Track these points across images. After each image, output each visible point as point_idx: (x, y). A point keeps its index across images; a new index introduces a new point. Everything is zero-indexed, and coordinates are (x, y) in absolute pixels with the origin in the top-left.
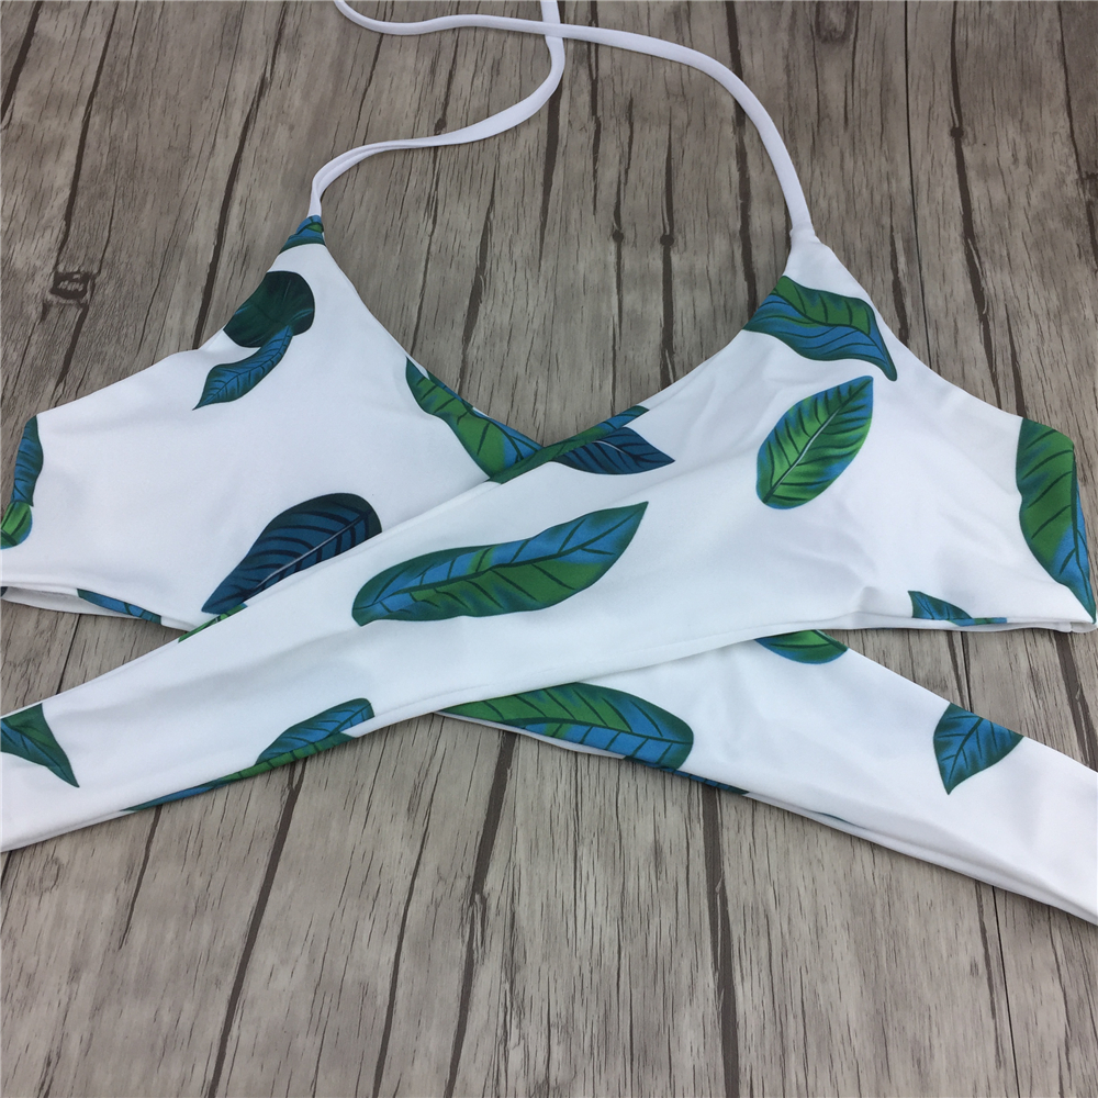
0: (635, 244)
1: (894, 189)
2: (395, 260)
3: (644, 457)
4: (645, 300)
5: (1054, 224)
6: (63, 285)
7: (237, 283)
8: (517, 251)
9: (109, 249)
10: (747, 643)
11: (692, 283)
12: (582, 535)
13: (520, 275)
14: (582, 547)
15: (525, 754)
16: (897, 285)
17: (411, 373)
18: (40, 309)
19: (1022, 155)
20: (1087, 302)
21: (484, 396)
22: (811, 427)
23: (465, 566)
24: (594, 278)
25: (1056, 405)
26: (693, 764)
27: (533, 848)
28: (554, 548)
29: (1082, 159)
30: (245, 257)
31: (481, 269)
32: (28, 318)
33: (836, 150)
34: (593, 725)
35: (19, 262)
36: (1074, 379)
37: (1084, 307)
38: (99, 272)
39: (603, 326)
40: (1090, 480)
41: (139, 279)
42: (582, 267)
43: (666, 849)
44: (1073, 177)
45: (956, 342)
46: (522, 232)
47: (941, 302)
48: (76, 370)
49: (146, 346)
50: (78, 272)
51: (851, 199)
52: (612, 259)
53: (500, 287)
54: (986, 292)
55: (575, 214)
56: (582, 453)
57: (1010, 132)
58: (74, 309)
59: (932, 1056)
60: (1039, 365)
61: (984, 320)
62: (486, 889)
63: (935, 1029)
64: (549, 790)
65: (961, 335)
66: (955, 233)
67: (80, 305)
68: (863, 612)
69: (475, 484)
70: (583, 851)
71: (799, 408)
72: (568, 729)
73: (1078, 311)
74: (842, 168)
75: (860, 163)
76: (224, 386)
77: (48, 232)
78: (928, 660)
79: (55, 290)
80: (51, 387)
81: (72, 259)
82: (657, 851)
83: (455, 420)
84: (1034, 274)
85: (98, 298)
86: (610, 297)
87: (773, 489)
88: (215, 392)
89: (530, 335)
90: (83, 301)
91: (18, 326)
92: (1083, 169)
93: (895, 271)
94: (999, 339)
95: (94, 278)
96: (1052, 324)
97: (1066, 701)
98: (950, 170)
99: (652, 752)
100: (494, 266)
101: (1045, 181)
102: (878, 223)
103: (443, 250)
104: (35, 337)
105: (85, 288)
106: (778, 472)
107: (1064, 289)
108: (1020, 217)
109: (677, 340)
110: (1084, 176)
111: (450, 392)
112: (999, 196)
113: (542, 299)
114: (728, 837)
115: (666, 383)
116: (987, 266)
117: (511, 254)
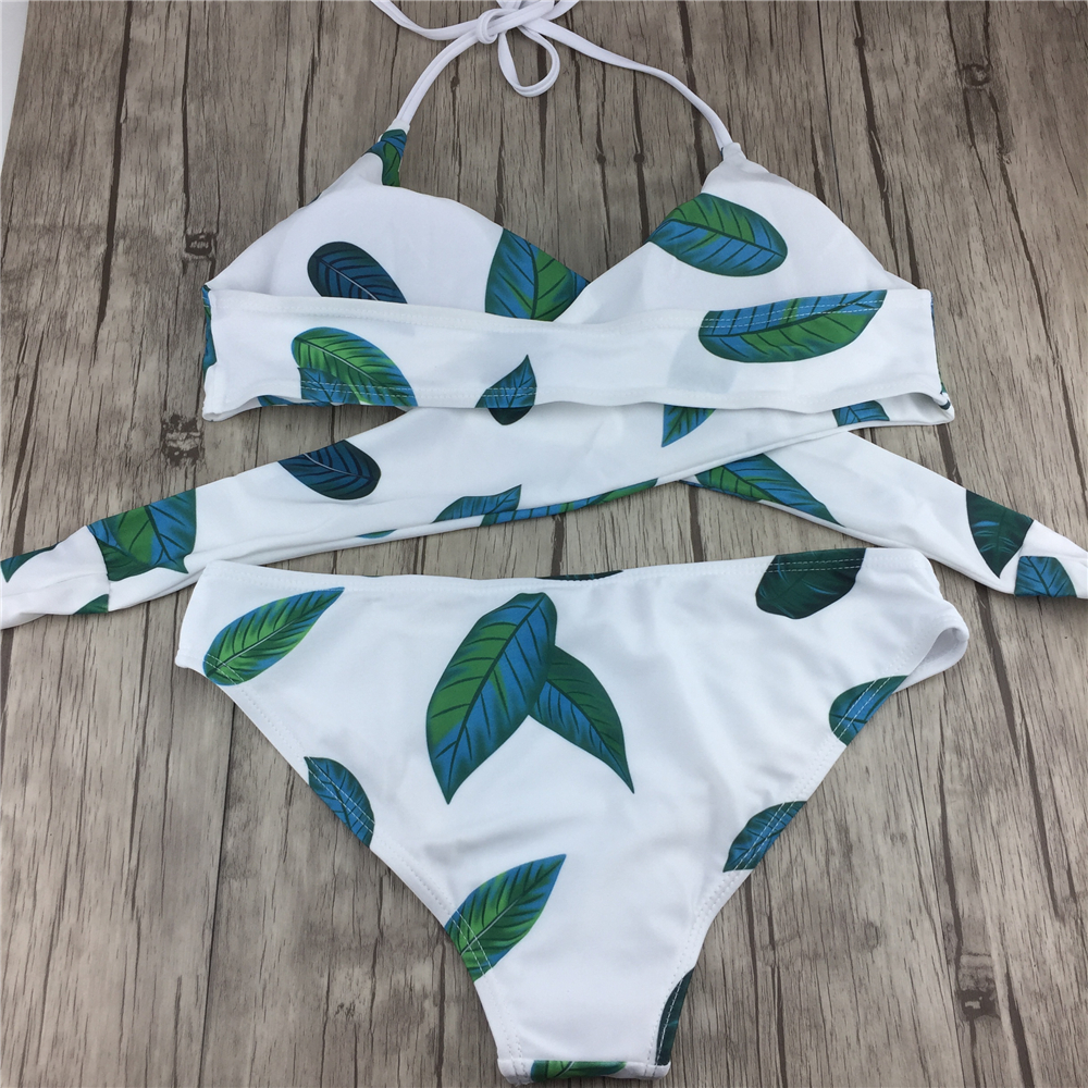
0: (615, 165)
1: (812, 96)
4: (626, 210)
5: (938, 111)
6: (193, 245)
8: (525, 180)
9: (222, 213)
11: (661, 192)
13: (530, 199)
16: (817, 175)
18: (181, 265)
19: (912, 55)
20: (964, 173)
24: (586, 196)
25: (940, 259)
29: (960, 53)
31: (499, 198)
32: (174, 273)
33: (765, 69)
35: (158, 231)
36: (953, 236)
37: (961, 177)
38: (218, 232)
39: (597, 234)
40: (964, 314)
41: (248, 235)
42: (576, 187)
44: (953, 68)
45: (864, 217)
46: (528, 164)
47: (851, 186)
50: (202, 233)
51: (778, 109)
52: (598, 178)
53: (516, 212)
54: (886, 174)
55: (566, 145)
57: (902, 38)
58: (205, 263)
60: (927, 229)
61: (884, 197)
65: (867, 211)
66: (860, 127)
67: (209, 259)
73: (957, 181)
74: (771, 83)
75: (784, 77)
77: (174, 204)
79: (188, 250)
81: (196, 224)
84: (923, 155)
85: (221, 252)
86: (599, 209)
90: (210, 256)
91: (167, 280)
92: (960, 62)
93: (816, 164)
94: (897, 211)
95: (215, 238)
96: (937, 197)
98: (856, 76)
100: (509, 194)
101: (930, 75)
102: (801, 126)
103: (469, 186)
104: (181, 287)
105: (210, 246)
107: (946, 165)
108: (911, 109)
110: (961, 67)
112: (894, 92)
113: (548, 217)
116: (886, 152)
117: (521, 184)
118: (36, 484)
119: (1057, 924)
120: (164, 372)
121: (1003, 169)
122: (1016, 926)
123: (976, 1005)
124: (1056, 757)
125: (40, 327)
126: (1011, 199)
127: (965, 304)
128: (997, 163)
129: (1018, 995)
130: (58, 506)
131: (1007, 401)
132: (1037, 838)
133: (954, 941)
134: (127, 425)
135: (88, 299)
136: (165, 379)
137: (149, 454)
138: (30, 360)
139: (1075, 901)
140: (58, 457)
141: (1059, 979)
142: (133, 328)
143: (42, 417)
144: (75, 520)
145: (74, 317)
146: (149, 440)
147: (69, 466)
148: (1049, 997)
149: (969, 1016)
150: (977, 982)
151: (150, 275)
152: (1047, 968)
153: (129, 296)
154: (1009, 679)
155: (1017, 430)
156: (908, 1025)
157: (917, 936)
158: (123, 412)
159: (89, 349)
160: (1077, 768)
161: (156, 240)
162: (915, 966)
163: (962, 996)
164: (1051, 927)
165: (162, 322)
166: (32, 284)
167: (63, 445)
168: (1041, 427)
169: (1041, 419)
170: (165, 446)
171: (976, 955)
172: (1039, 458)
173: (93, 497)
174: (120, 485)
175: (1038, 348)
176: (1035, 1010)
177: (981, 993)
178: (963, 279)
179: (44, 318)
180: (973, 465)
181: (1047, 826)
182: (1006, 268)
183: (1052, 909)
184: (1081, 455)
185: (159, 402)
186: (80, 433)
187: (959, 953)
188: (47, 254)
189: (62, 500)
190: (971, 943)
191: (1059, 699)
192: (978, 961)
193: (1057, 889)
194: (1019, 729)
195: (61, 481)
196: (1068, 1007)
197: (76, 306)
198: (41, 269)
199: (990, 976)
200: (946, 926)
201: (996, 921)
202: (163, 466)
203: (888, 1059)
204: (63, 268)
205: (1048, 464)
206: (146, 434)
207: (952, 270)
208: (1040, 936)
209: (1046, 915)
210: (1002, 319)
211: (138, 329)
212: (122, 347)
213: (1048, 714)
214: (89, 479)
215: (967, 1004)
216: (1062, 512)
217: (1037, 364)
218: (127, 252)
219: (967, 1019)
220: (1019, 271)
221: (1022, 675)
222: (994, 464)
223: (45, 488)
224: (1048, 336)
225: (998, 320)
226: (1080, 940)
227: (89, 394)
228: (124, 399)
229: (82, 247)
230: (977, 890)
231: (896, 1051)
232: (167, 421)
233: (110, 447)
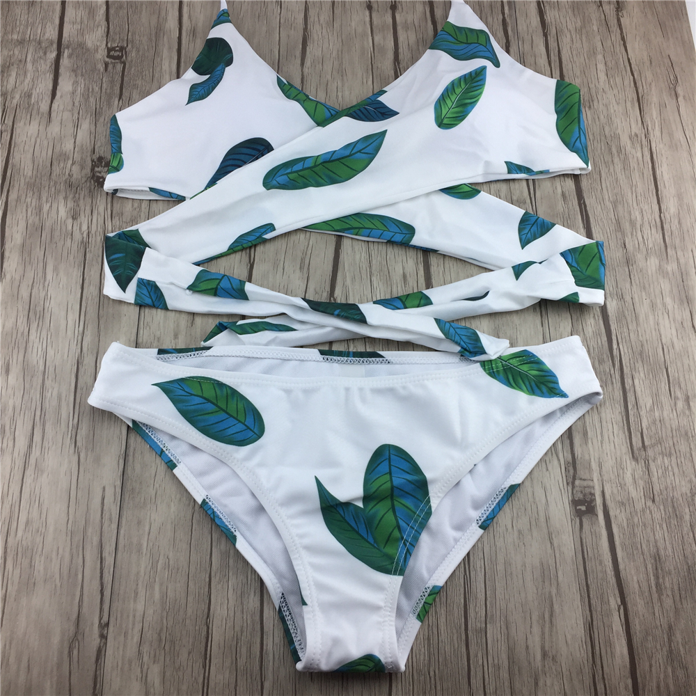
0: (378, 11)
2: (264, 29)
3: (385, 113)
4: (384, 39)
6: (112, 53)
7: (192, 45)
8: (322, 19)
9: (130, 34)
10: (435, 192)
11: (406, 28)
12: (360, 147)
13: (324, 31)
14: (360, 151)
15: (346, 244)
16: (504, 20)
17: (280, 82)
18: (104, 66)
20: (595, 22)
21: (313, 90)
22: (458, 91)
23: (309, 164)
24: (360, 30)
26: (416, 241)
27: (353, 279)
28: (347, 152)
30: (194, 32)
31: (305, 29)
32: (99, 70)
34: (373, 229)
35: (89, 44)
36: (587, 60)
37: (593, 25)
38: (127, 46)
39: (366, 52)
40: (592, 107)
41: (146, 48)
42: (353, 24)
43: (408, 276)
45: (531, 48)
46: (324, 9)
47: (525, 28)
48: (126, 94)
49: (155, 79)
50: (117, 46)
52: (368, 19)
53: (316, 38)
54: (546, 21)
56: (359, 112)
58: (119, 64)
59: (517, 342)
60: (571, 55)
61: (545, 35)
62: (335, 296)
63: (518, 332)
64: (358, 257)
65: (535, 43)
67: (121, 63)
68: (486, 174)
69: (312, 128)
70: (374, 279)
71: (453, 83)
72: (362, 231)
73: (590, 27)
76: (198, 94)
77: (100, 29)
78: (518, 192)
79: (108, 56)
80: (116, 102)
81: (113, 40)
82: (404, 276)
83: (302, 102)
84: (570, 11)
85: (129, 59)
86: (368, 39)
87: (442, 120)
88: (194, 96)
89: (332, 60)
90: (122, 60)
91: (95, 74)
93: (503, 14)
94: (553, 44)
95: (125, 49)
96: (578, 36)
97: (577, 204)
99: (398, 238)
100: (312, 27)
103: (287, 21)
104: (104, 80)
105: (122, 54)
106: (444, 112)
107: (584, 17)
109: (401, 57)
111: (299, 90)
113: (336, 42)
114: (433, 269)
115: (396, 77)
116: (547, 8)
117: (319, 21)
118: (13, 196)
119: (634, 463)
120: (93, 130)
121: (619, 20)
122: (609, 464)
123: (583, 508)
124: (637, 368)
125: (15, 101)
126: (623, 39)
127: (592, 101)
128: (615, 17)
129: (609, 502)
130: (27, 210)
131: (616, 160)
132: (623, 414)
133: (572, 471)
134: (70, 162)
135: (46, 84)
136: (93, 135)
137: (84, 180)
138: (9, 122)
139: (645, 450)
140: (27, 180)
141: (633, 494)
142: (74, 103)
143: (16, 157)
144: (38, 217)
145: (36, 96)
146: (84, 172)
147: (34, 186)
148: (627, 505)
149: (579, 514)
150: (584, 495)
151: (84, 71)
152: (626, 488)
153: (71, 83)
154: (611, 323)
155: (622, 177)
156: (542, 519)
157: (550, 468)
158: (67, 154)
159: (46, 116)
160: (649, 375)
161: (88, 50)
162: (548, 487)
163: (575, 503)
164: (630, 465)
165: (92, 100)
166: (10, 75)
167: (30, 174)
168: (636, 176)
169: (636, 171)
170: (94, 175)
171: (584, 480)
172: (634, 194)
173: (49, 205)
174: (66, 198)
175: (636, 128)
176: (618, 511)
177: (586, 501)
178: (592, 86)
179: (17, 96)
180: (594, 197)
181: (630, 407)
182: (618, 80)
183: (631, 454)
184: (659, 193)
185: (90, 149)
186: (40, 166)
187: (574, 478)
188: (20, 57)
189: (29, 206)
190: (581, 473)
191: (640, 334)
192: (585, 483)
193: (634, 443)
194: (615, 352)
195: (28, 196)
196: (638, 510)
197: (38, 90)
198: (15, 66)
199: (593, 492)
200: (567, 463)
201: (597, 460)
202: (92, 187)
203: (530, 537)
204: (29, 66)
205: (639, 198)
206: (82, 168)
207: (585, 81)
208: (623, 469)
209: (627, 459)
210: (615, 111)
211: (77, 104)
212: (67, 115)
213: (633, 343)
214: (46, 195)
215: (578, 508)
216: (646, 226)
217: (635, 138)
218: (70, 56)
219: (578, 516)
220: (626, 82)
221: (619, 321)
222: (607, 197)
223: (18, 199)
224: (642, 122)
225: (612, 111)
226: (647, 472)
227: (45, 143)
228: (68, 146)
229: (41, 54)
230: (586, 443)
231: (535, 533)
232: (95, 160)
233: (59, 175)
